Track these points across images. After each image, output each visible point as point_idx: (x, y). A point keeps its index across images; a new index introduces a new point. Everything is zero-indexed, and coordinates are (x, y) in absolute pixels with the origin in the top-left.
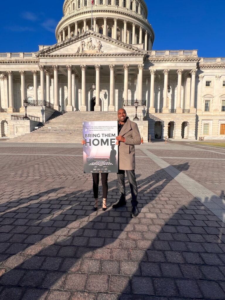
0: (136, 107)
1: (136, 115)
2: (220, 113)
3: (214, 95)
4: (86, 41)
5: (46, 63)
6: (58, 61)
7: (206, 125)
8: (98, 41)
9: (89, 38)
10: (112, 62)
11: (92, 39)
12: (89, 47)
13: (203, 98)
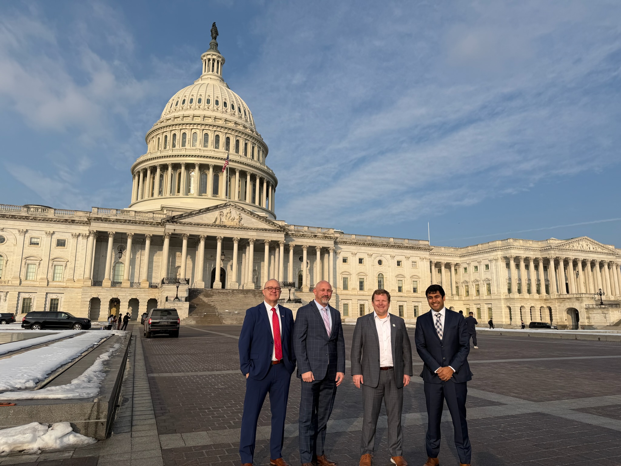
0: (290, 290)
1: (290, 297)
2: (359, 292)
3: (351, 272)
4: (225, 211)
5: (175, 230)
6: (190, 230)
7: (346, 305)
8: (238, 213)
9: (228, 209)
10: (252, 235)
11: (231, 211)
12: (228, 218)
13: (340, 275)
